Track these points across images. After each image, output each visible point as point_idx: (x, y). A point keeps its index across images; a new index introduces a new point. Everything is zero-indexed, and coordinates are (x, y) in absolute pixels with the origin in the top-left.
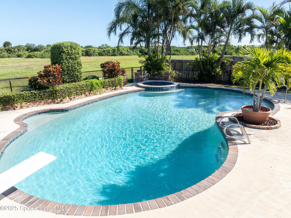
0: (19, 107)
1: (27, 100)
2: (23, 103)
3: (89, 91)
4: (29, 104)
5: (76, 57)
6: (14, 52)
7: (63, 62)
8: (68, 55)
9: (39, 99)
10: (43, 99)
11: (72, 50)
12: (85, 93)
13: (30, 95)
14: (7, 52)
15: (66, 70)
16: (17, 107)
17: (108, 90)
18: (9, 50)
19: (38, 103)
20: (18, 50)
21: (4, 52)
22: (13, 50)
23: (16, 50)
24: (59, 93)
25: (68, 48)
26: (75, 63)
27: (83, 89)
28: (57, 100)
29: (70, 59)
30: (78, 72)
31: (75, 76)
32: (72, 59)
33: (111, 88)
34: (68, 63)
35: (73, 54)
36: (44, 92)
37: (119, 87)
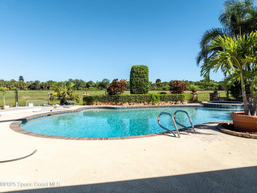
0: (95, 104)
1: (101, 100)
2: (98, 102)
3: (148, 101)
4: (101, 103)
5: (143, 76)
6: (162, 86)
7: (133, 79)
8: (137, 74)
9: (108, 101)
10: (110, 101)
11: (141, 70)
12: (143, 102)
13: (102, 97)
14: (157, 86)
15: (135, 85)
16: (94, 104)
17: (167, 103)
18: (159, 85)
19: (107, 104)
20: (165, 85)
21: (155, 86)
22: (161, 85)
23: (163, 84)
24: (120, 98)
25: (137, 69)
26: (142, 80)
27: (143, 99)
28: (119, 103)
29: (138, 77)
30: (145, 87)
31: (142, 89)
32: (140, 77)
33: (171, 102)
34: (137, 80)
35: (141, 73)
36: (111, 97)
37: (180, 102)
